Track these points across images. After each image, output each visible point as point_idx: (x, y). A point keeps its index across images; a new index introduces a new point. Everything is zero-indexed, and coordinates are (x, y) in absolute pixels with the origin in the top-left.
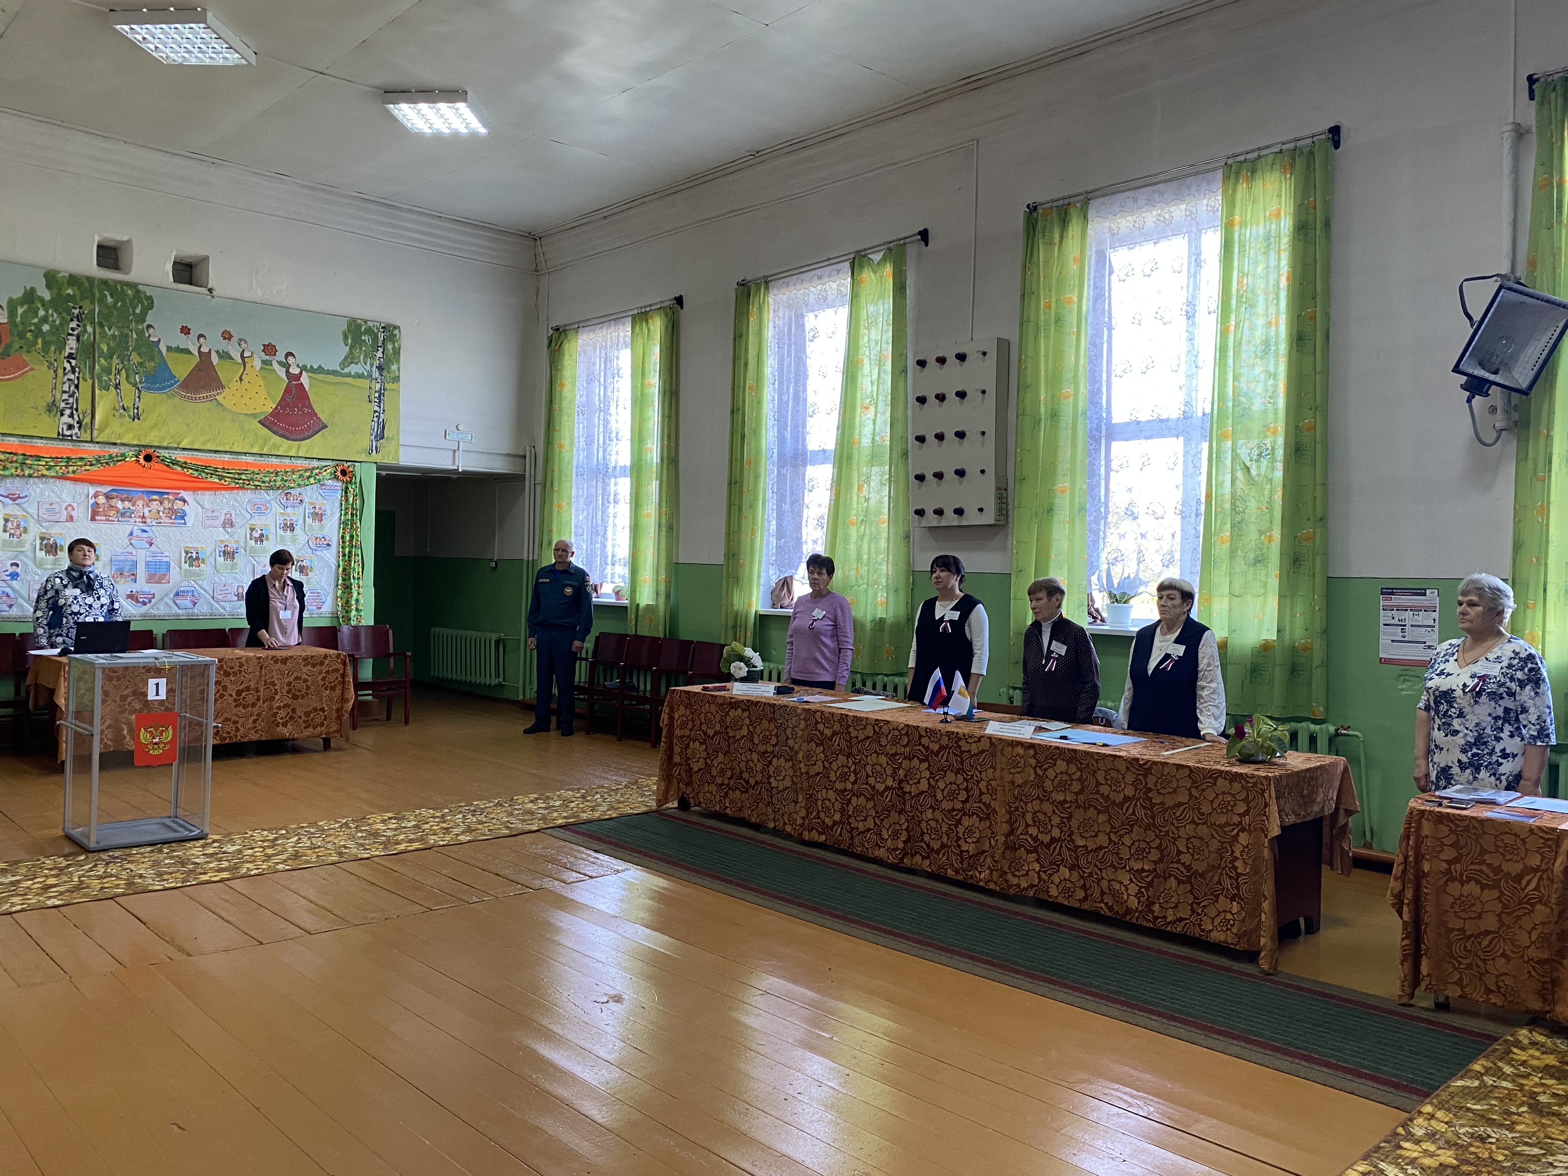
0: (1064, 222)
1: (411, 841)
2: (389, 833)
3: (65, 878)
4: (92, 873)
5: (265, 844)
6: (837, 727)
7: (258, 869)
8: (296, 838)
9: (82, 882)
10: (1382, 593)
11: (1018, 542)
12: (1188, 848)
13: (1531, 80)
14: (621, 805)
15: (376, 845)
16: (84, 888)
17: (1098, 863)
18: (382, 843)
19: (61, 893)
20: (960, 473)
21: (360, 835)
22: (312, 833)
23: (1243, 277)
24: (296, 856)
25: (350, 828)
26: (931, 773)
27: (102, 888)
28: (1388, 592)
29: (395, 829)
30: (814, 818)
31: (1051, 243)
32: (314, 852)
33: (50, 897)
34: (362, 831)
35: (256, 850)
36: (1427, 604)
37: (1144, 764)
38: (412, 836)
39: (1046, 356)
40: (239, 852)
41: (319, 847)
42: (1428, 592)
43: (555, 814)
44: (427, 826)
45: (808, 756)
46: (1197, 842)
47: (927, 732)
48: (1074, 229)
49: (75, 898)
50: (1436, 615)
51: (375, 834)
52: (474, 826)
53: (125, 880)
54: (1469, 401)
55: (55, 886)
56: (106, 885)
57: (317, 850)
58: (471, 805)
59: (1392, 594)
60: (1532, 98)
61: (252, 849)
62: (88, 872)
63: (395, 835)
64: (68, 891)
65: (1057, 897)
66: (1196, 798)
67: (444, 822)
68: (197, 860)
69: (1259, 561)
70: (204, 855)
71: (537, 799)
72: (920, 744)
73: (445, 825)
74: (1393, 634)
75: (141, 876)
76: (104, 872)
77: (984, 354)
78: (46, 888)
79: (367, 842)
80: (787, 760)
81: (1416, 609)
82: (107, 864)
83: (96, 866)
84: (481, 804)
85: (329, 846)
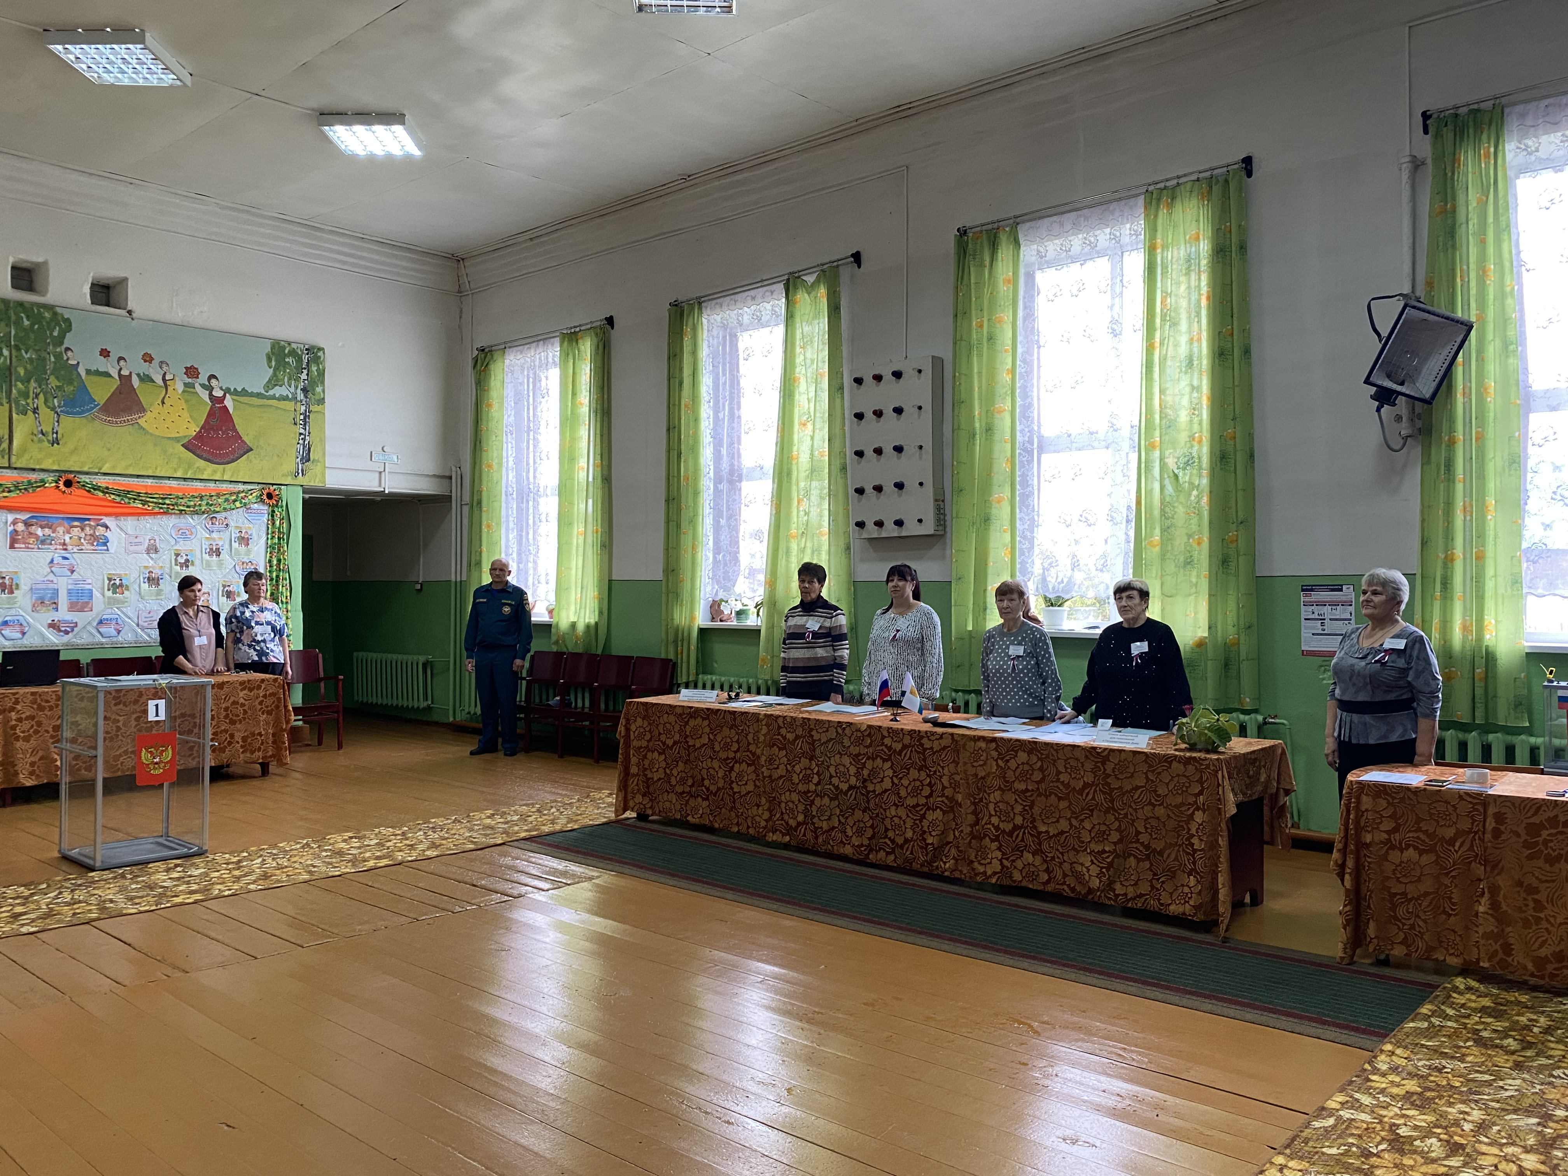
0: (994, 247)
1: (378, 858)
2: (354, 851)
3: (33, 906)
4: (59, 900)
5: (230, 866)
6: (799, 731)
7: (230, 890)
8: (260, 860)
9: (52, 910)
10: (1303, 590)
11: (957, 551)
12: (1146, 828)
13: (1426, 116)
14: (579, 817)
15: (344, 863)
16: (55, 915)
17: (1059, 848)
18: (349, 861)
19: (33, 921)
20: (900, 486)
21: (324, 854)
22: (275, 855)
23: (1166, 297)
24: (265, 876)
25: (312, 848)
26: (895, 772)
27: (74, 914)
28: (1308, 589)
29: (359, 848)
30: (778, 820)
31: (982, 265)
32: (283, 872)
33: (23, 925)
34: (326, 850)
35: (223, 872)
36: (1344, 598)
37: (1102, 752)
38: (378, 854)
39: (980, 373)
40: (206, 874)
41: (286, 867)
42: (1344, 587)
43: (516, 828)
44: (389, 844)
45: (770, 760)
46: (1154, 823)
47: (889, 733)
48: (1004, 252)
49: (49, 924)
50: (1352, 609)
51: (340, 853)
52: (438, 842)
53: (95, 905)
54: (1378, 410)
55: (25, 914)
56: (78, 911)
57: (285, 870)
58: (430, 822)
59: (1312, 590)
60: (1426, 132)
61: (218, 871)
62: (55, 899)
63: (361, 853)
64: (39, 918)
65: (1021, 881)
66: (1153, 781)
67: (407, 839)
68: (165, 884)
69: (1189, 563)
70: (170, 878)
71: (493, 815)
72: (883, 744)
73: (408, 842)
74: (1314, 628)
75: (111, 901)
76: (72, 899)
77: (920, 371)
78: (16, 916)
79: (334, 860)
80: (749, 765)
81: (1334, 604)
82: (72, 891)
83: (60, 893)
84: (440, 821)
85: (296, 865)
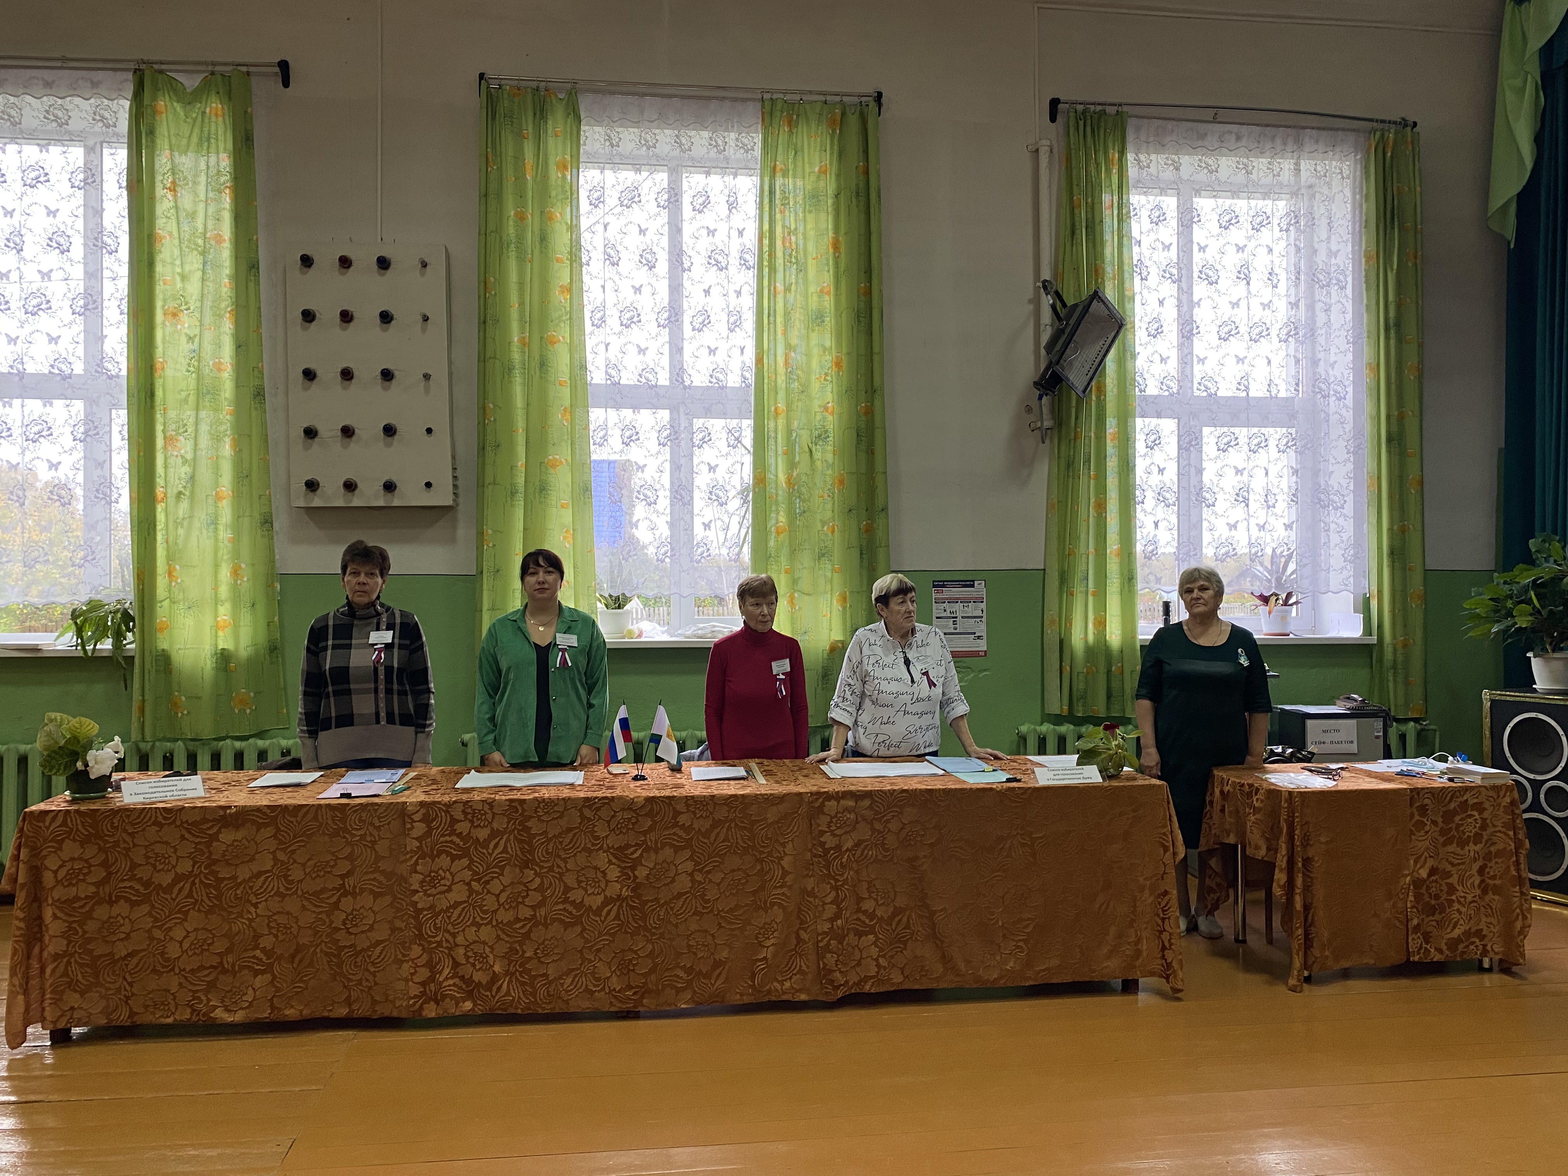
0: (541, 113)
10: (934, 586)
11: (495, 531)
13: (1054, 103)
23: (789, 234)
28: (940, 585)
31: (520, 136)
36: (975, 595)
42: (976, 583)
50: (983, 606)
54: (1040, 397)
59: (944, 586)
60: (1053, 119)
69: (823, 555)
77: (424, 265)
81: (966, 601)
